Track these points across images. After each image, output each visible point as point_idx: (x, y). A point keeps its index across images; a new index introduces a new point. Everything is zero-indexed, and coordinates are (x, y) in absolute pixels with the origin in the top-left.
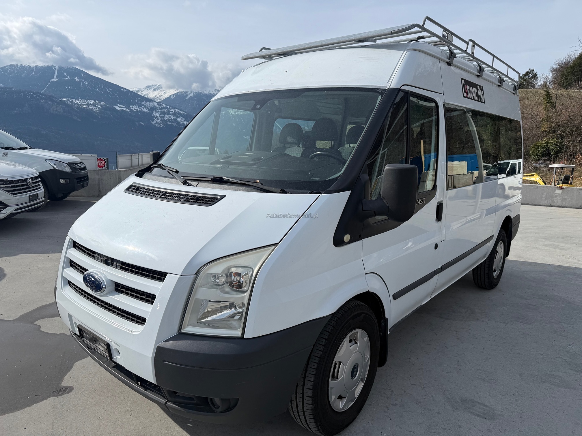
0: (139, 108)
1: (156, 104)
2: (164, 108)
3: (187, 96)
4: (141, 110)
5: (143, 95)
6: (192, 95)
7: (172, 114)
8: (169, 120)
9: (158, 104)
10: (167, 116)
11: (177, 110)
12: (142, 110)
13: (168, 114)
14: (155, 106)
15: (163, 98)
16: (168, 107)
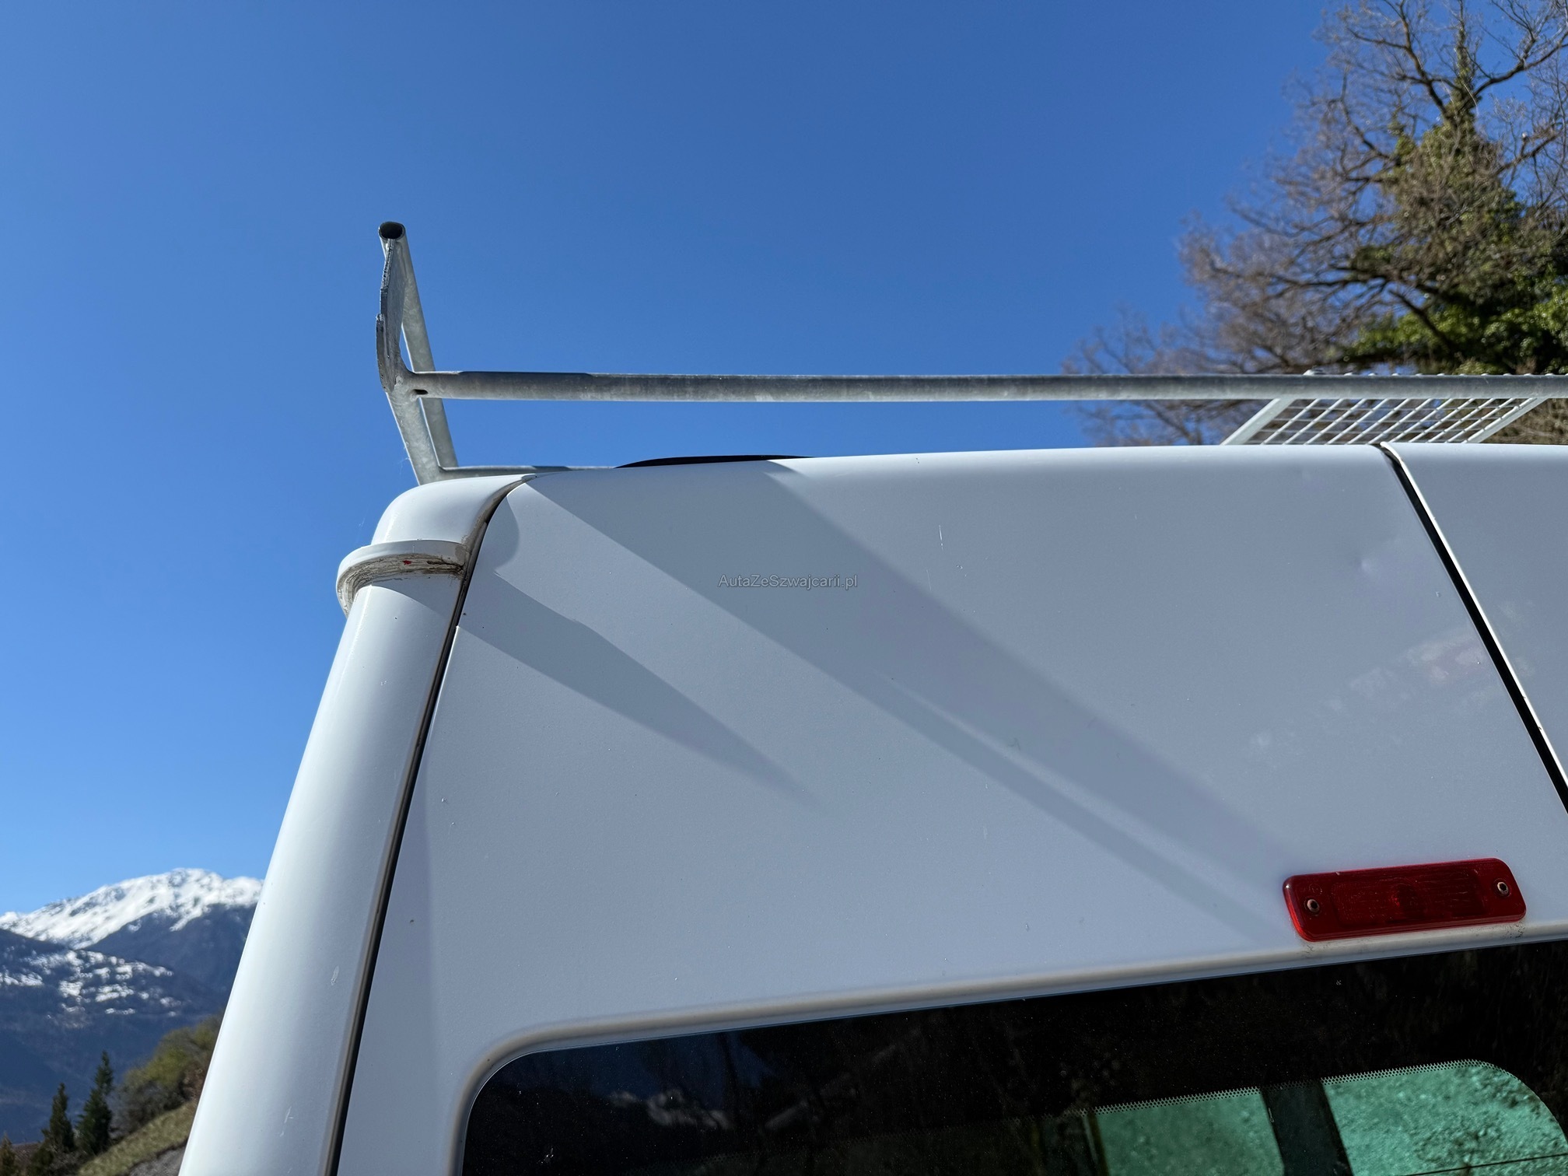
0: (10, 976)
1: (71, 957)
2: (99, 966)
3: (179, 918)
4: (16, 982)
5: (30, 935)
6: (197, 912)
7: (126, 981)
8: (110, 1003)
9: (79, 957)
10: (107, 989)
11: (141, 966)
12: (20, 981)
13: (112, 981)
14: (69, 964)
15: (98, 935)
16: (114, 960)
